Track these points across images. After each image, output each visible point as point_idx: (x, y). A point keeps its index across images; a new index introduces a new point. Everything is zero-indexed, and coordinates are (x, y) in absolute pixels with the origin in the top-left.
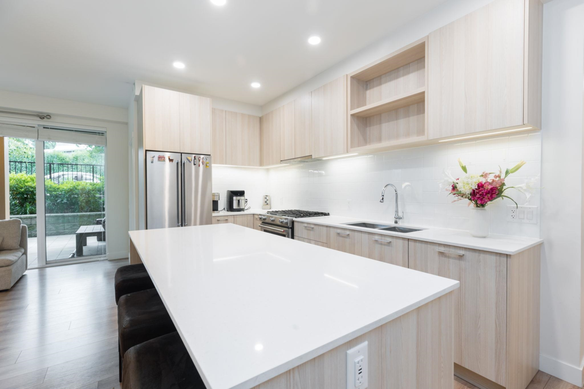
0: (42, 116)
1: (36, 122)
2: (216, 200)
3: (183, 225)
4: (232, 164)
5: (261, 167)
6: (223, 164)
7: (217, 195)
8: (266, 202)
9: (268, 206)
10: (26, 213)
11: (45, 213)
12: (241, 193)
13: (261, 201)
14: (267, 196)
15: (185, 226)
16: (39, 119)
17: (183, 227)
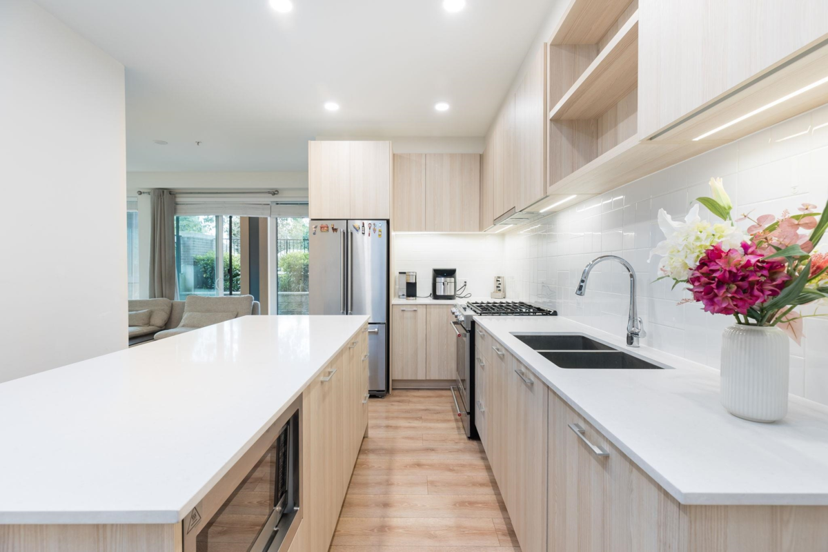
0: (274, 192)
1: (269, 199)
2: (411, 281)
3: (349, 312)
4: (435, 231)
5: (481, 233)
6: (421, 231)
7: (413, 275)
8: (498, 287)
9: (500, 294)
10: (299, 291)
11: (278, 291)
12: (450, 273)
13: (492, 286)
14: (499, 277)
15: (351, 314)
16: (271, 195)
17: (348, 316)
